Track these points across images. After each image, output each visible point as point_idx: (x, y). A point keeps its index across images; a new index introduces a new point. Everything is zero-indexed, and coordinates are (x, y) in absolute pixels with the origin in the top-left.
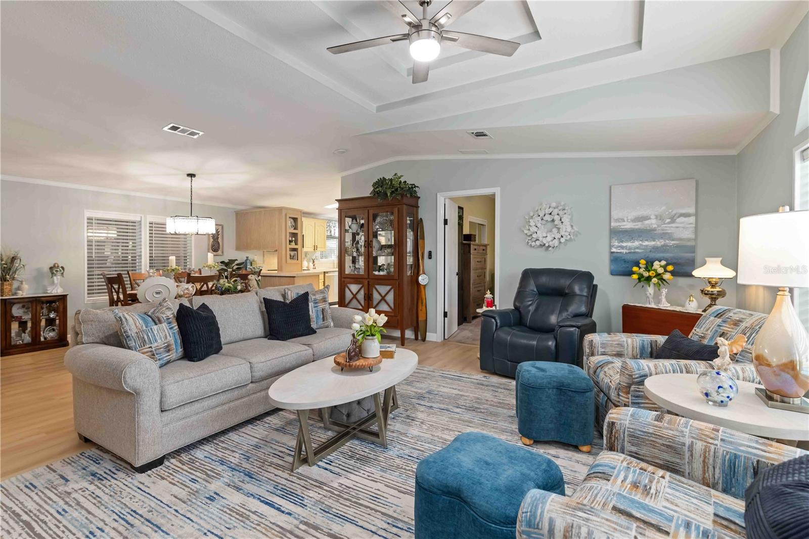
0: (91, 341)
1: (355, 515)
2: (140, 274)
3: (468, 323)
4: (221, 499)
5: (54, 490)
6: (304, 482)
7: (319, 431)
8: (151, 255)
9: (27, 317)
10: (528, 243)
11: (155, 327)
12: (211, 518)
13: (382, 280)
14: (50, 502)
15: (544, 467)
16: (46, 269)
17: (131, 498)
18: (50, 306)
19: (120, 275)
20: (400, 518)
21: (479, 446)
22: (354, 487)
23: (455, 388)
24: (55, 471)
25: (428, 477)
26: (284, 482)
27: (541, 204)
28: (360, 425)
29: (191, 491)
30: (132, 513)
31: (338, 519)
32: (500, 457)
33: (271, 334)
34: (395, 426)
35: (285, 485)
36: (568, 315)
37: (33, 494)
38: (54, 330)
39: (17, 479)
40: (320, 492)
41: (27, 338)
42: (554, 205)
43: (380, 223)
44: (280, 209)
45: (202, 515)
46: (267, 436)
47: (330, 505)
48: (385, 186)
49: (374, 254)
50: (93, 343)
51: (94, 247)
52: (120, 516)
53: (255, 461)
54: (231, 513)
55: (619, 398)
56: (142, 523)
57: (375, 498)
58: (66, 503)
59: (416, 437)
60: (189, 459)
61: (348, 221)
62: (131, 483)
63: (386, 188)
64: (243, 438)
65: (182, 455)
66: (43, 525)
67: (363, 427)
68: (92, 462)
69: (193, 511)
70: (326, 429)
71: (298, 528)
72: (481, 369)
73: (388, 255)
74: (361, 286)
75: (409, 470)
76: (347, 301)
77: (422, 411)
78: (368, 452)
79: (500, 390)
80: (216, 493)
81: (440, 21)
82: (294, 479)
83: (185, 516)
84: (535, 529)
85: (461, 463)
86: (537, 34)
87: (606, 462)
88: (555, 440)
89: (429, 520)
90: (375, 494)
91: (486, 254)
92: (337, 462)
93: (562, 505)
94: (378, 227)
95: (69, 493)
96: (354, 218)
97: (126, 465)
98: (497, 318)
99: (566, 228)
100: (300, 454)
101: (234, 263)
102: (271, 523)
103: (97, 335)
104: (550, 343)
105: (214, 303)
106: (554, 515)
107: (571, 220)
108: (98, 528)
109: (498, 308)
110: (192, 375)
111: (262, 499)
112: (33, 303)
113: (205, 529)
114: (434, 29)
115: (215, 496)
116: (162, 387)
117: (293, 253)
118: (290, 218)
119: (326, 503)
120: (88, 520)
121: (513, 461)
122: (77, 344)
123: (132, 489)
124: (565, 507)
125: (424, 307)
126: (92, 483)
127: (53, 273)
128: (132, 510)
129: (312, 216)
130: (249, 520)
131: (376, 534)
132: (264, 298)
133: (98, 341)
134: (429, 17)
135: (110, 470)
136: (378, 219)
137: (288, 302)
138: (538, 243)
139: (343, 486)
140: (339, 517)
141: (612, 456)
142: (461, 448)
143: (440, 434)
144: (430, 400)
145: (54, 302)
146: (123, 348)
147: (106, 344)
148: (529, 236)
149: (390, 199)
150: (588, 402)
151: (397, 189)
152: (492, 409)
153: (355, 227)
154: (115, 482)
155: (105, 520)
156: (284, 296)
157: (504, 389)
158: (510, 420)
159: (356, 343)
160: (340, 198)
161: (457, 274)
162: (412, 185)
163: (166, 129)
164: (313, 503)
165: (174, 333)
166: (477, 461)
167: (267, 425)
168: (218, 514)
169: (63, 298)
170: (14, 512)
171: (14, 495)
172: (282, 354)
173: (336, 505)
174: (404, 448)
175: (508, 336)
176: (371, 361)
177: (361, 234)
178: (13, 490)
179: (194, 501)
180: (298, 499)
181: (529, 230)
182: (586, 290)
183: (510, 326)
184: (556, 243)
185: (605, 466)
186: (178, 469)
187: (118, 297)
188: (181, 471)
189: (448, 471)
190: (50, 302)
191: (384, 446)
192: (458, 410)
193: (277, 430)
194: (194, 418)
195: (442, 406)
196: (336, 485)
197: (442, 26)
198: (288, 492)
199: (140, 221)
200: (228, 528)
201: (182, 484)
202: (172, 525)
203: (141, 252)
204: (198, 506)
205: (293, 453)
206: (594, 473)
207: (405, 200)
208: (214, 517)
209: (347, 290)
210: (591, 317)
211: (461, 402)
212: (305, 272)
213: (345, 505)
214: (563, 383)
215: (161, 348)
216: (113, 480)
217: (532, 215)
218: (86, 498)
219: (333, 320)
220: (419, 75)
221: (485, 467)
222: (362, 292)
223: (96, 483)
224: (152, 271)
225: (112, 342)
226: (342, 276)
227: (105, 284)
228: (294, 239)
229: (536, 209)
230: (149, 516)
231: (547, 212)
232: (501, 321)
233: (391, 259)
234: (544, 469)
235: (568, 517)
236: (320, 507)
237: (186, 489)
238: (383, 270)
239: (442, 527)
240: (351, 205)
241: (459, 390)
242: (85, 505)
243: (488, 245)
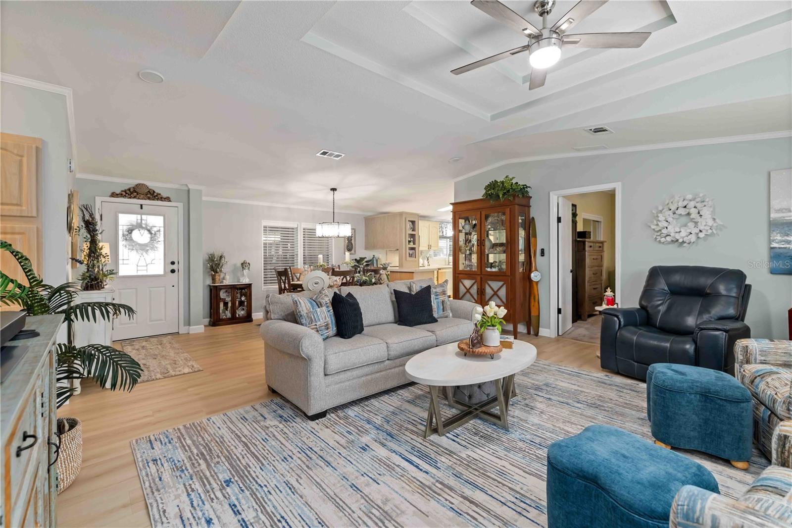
0: (277, 318)
1: (484, 484)
2: (298, 269)
3: (583, 320)
4: (371, 451)
5: (258, 424)
6: (436, 449)
7: (445, 407)
8: (304, 254)
9: (228, 299)
10: (656, 239)
11: (318, 310)
12: (365, 463)
13: (495, 277)
14: (257, 432)
15: (694, 471)
16: (239, 265)
17: (307, 438)
18: (241, 292)
19: (286, 269)
20: (528, 496)
21: (613, 439)
22: (481, 460)
23: (573, 383)
24: (257, 411)
25: (561, 459)
26: (420, 446)
27: (673, 197)
28: (482, 406)
29: (348, 440)
30: (309, 449)
31: (469, 485)
32: (639, 453)
33: (400, 321)
34: (515, 412)
35: (420, 449)
36: (711, 317)
37: (246, 424)
38: (243, 309)
39: (236, 412)
40: (451, 459)
41: (229, 315)
42: (689, 197)
43: (491, 223)
44: (401, 214)
45: (358, 461)
46: (401, 405)
47: (461, 471)
48: (497, 189)
49: (487, 252)
50: (278, 319)
51: (267, 248)
52: (302, 450)
53: (394, 425)
54: (380, 463)
55: (789, 414)
56: (317, 457)
57: (501, 473)
58: (267, 434)
59: (537, 424)
60: (344, 415)
61: (462, 222)
62: (306, 427)
63: (498, 190)
64: (382, 405)
65: (338, 411)
66: (255, 447)
67: (484, 409)
68: (279, 407)
69: (352, 456)
70: (451, 406)
71: (434, 485)
72: (602, 367)
73: (500, 253)
74: (474, 281)
75: (532, 454)
76: (461, 295)
77: (541, 402)
78: (490, 431)
79: (625, 391)
80: (366, 445)
81: (561, 27)
82: (427, 445)
83: (346, 458)
84: (694, 522)
85: (596, 452)
86: (671, 18)
87: (778, 477)
88: (699, 450)
89: (563, 500)
90: (501, 470)
91: (603, 251)
92: (463, 436)
93: (728, 505)
94: (489, 227)
95: (268, 428)
96: (467, 219)
97: (301, 413)
98: (620, 317)
99: (706, 222)
100: (431, 425)
101: (363, 260)
102: (412, 476)
103: (280, 313)
104: (688, 346)
105: (357, 292)
106: (717, 513)
107: (713, 213)
108: (289, 455)
109: (619, 307)
110: (345, 349)
111: (403, 456)
112: (232, 288)
113: (362, 471)
114: (555, 36)
115: (366, 447)
116: (325, 356)
117: (411, 252)
118: (409, 221)
119: (456, 469)
120: (282, 448)
121: (655, 459)
122: (268, 320)
123: (307, 431)
124: (731, 508)
125: (537, 303)
126: (280, 423)
127: (243, 268)
128: (309, 447)
129: (427, 219)
130: (394, 471)
131: (505, 505)
132: (394, 290)
133: (281, 318)
134: (549, 25)
135: (291, 415)
136: (490, 220)
137: (413, 293)
138: (669, 239)
139: (470, 458)
140: (470, 484)
141: (786, 472)
142: (594, 438)
143: (562, 426)
144: (548, 392)
145: (244, 289)
146: (297, 324)
147: (285, 321)
148: (658, 232)
149: (502, 200)
150: (744, 414)
151: (509, 190)
152: (618, 409)
153: (468, 228)
154: (295, 424)
155: (293, 450)
156: (410, 288)
157: (631, 390)
158: (640, 422)
159: (478, 332)
160: (453, 202)
161: (571, 272)
162: (523, 185)
163: (318, 155)
164: (446, 468)
165: (330, 315)
166: (614, 453)
167: (400, 397)
168: (370, 461)
169: (249, 286)
170: (236, 434)
171: (236, 423)
172: (411, 337)
173: (464, 472)
174: (525, 433)
175: (633, 335)
176: (492, 349)
177: (473, 233)
178: (234, 419)
179: (351, 448)
180: (433, 461)
181: (657, 225)
182: (735, 290)
183: (635, 325)
184: (693, 238)
185: (777, 481)
186: (337, 422)
187: (285, 286)
188: (339, 423)
189: (582, 457)
190: (241, 289)
191: (506, 429)
192: (579, 405)
193: (409, 402)
194: (347, 383)
195: (561, 400)
196: (464, 456)
197: (563, 32)
198: (423, 455)
199: (297, 228)
200: (379, 474)
201: (341, 434)
202: (338, 464)
203: (297, 252)
204: (355, 453)
205: (425, 424)
206: (762, 486)
207: (517, 201)
208: (367, 463)
209: (461, 285)
210: (743, 320)
211: (582, 398)
212: (421, 268)
213: (474, 475)
214: (709, 389)
215: (322, 326)
216: (293, 423)
217: (660, 208)
218: (278, 432)
219: (452, 311)
220: (536, 81)
221: (623, 460)
222: (475, 287)
223: (284, 423)
224: (306, 266)
225: (289, 319)
226: (456, 272)
227: (276, 276)
228: (412, 239)
229: (667, 203)
230: (321, 453)
231: (680, 205)
232: (624, 321)
233: (503, 257)
234: (694, 473)
235: (736, 518)
236: (452, 471)
237: (345, 438)
238: (494, 267)
239: (577, 508)
240: (464, 207)
241: (578, 386)
242: (278, 438)
243: (606, 242)
